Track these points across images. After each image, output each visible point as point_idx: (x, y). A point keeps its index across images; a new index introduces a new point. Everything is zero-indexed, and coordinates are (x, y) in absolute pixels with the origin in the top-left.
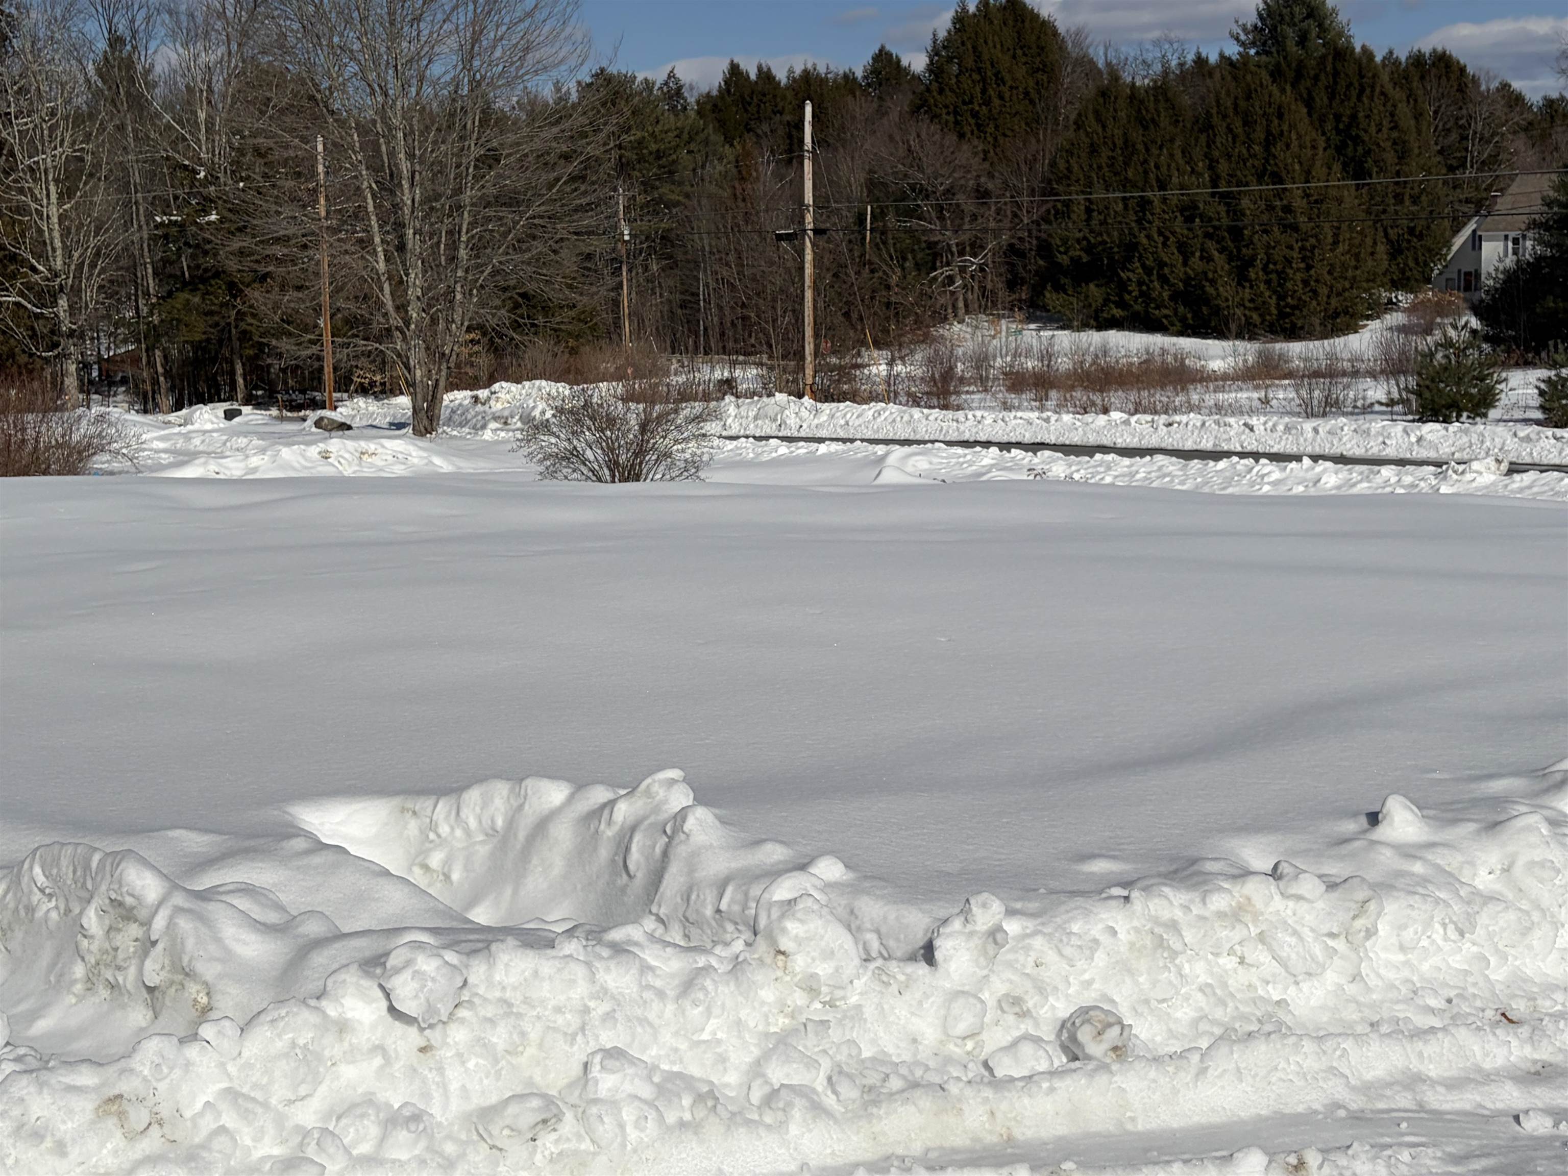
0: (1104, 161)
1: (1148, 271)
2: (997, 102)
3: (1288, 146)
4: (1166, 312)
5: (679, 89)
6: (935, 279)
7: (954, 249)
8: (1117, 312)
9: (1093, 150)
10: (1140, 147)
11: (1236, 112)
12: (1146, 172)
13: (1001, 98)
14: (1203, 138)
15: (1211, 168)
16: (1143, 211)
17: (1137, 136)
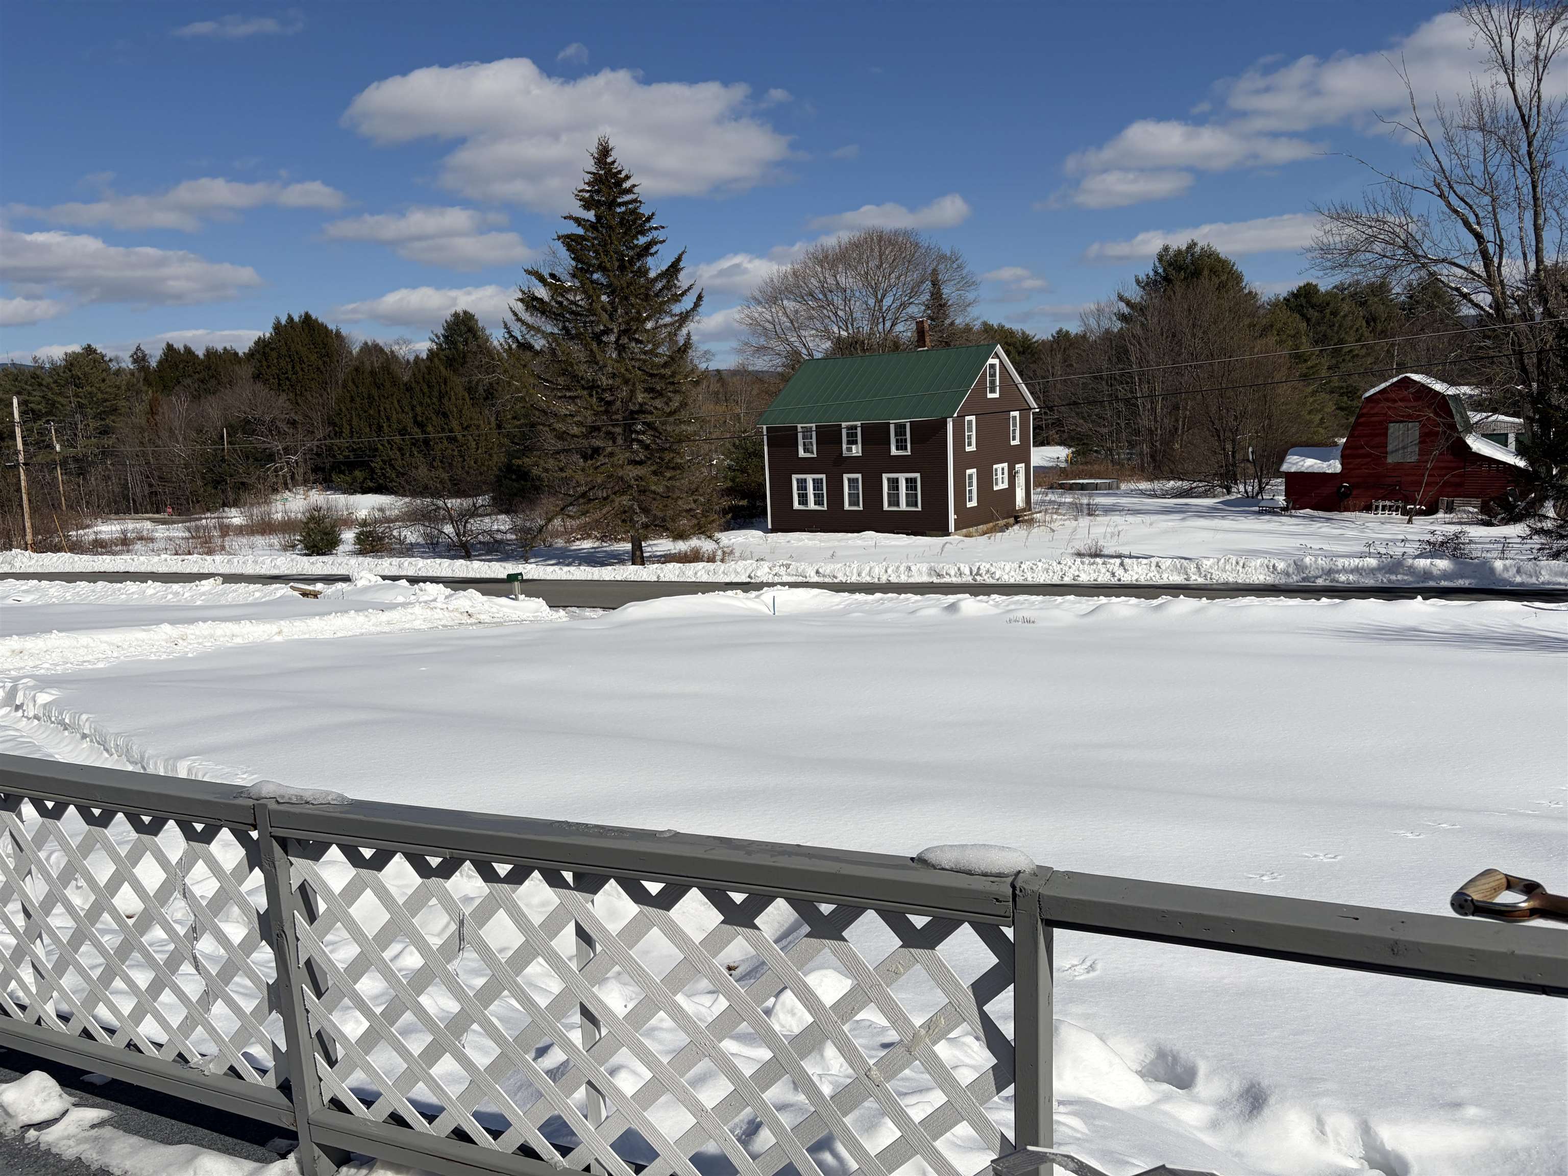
0: (358, 405)
1: (384, 462)
2: (301, 373)
3: (450, 399)
4: (394, 484)
5: (144, 356)
6: (269, 469)
7: (282, 452)
8: (371, 484)
9: (352, 400)
10: (376, 398)
11: (424, 381)
12: (379, 411)
13: (302, 370)
14: (408, 395)
15: (413, 410)
16: (380, 431)
17: (375, 392)
